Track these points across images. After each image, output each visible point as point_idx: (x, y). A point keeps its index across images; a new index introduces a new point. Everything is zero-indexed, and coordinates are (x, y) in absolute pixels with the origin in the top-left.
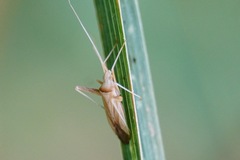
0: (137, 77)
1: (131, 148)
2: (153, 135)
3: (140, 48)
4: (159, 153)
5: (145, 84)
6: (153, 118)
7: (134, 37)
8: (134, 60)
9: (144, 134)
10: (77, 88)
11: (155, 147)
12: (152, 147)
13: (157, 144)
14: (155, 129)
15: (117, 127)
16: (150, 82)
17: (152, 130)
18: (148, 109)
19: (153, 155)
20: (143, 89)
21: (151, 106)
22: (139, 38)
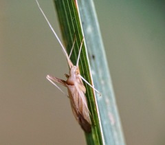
0: (97, 72)
1: (94, 136)
2: (113, 123)
3: (98, 45)
4: (119, 139)
5: (104, 78)
6: (113, 108)
7: (92, 36)
8: (93, 57)
9: (105, 123)
10: (48, 77)
11: (115, 134)
12: (112, 134)
13: (117, 130)
14: (115, 118)
15: (80, 117)
16: (108, 75)
17: (112, 119)
18: (107, 100)
19: (114, 141)
20: (102, 82)
21: (110, 98)
22: (96, 37)
